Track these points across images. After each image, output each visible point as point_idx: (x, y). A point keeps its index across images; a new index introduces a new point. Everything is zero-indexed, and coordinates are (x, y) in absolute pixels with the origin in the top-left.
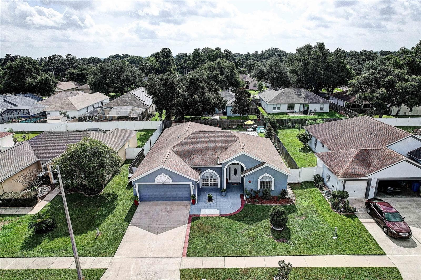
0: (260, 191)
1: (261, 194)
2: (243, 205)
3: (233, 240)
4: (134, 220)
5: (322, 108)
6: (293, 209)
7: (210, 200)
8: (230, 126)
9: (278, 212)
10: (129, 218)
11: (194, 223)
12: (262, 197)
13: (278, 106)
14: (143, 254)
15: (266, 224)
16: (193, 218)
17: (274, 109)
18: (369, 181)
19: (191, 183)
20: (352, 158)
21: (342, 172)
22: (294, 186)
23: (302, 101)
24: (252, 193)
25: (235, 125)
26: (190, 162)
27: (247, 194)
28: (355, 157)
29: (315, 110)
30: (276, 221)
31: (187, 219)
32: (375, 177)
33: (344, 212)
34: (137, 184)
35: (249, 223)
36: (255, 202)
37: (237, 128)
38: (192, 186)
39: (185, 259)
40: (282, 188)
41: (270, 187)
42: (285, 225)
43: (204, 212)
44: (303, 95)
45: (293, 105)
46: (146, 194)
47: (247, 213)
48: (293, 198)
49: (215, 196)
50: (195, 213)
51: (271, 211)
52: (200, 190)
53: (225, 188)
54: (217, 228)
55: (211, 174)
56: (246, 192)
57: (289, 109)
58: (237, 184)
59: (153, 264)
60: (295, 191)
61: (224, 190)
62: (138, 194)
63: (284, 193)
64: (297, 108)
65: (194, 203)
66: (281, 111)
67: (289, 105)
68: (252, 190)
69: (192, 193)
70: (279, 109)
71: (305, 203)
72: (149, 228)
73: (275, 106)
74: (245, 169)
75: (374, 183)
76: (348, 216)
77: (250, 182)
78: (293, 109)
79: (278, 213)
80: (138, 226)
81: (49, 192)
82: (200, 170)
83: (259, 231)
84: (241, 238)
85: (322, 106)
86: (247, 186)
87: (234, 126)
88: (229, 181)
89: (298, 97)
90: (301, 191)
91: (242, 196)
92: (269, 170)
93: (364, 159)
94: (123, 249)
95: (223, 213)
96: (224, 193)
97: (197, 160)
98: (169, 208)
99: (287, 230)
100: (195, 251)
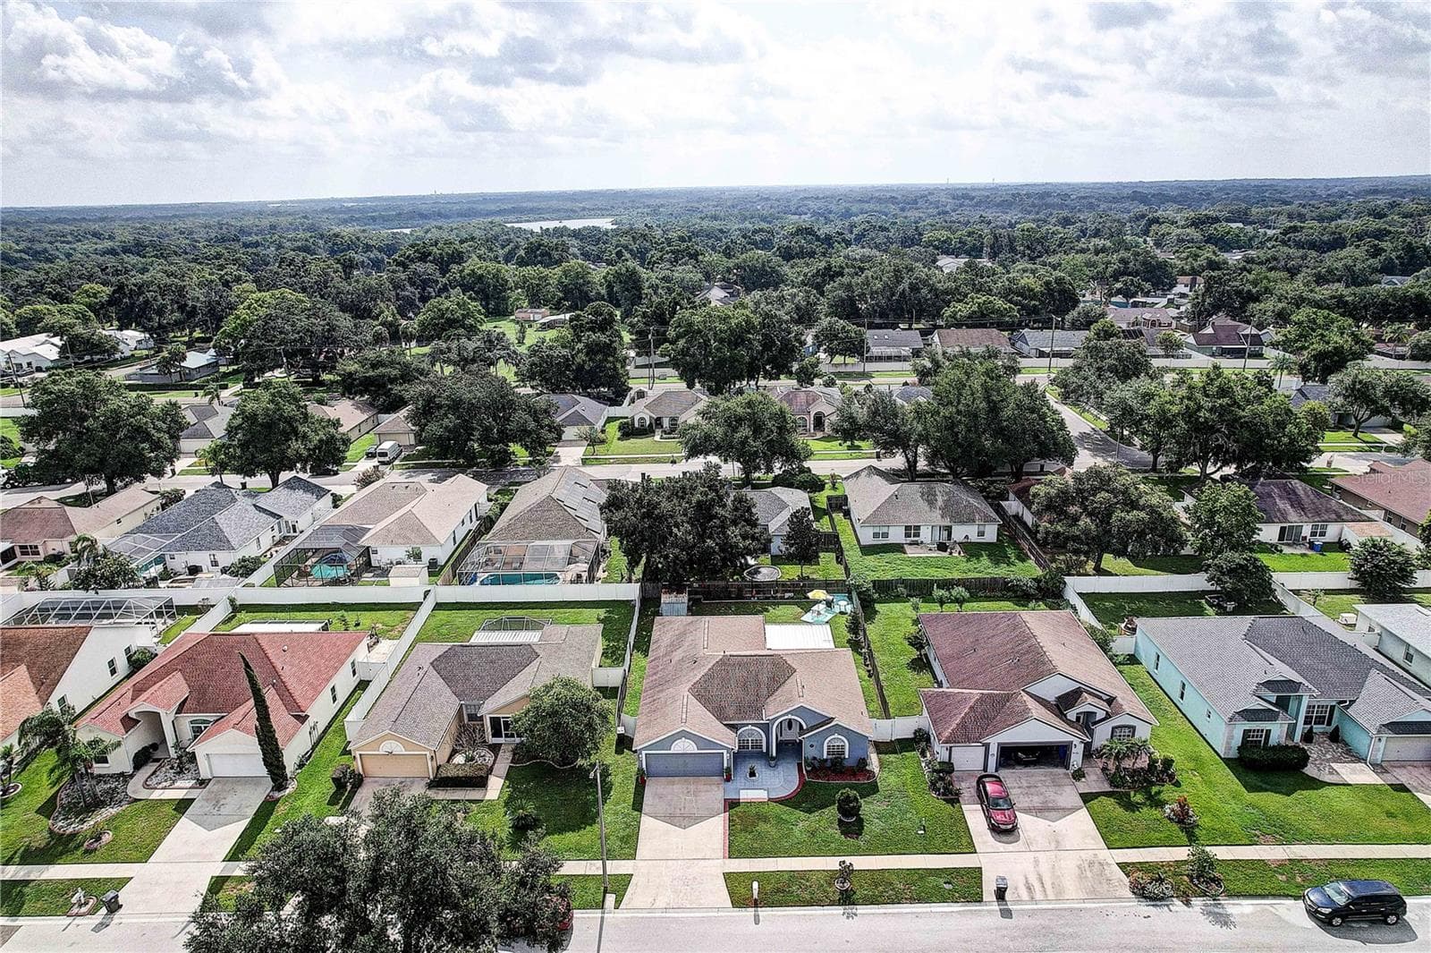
0: (826, 760)
1: (829, 764)
2: (803, 783)
3: (787, 836)
4: (645, 808)
5: (981, 534)
6: (873, 789)
7: (752, 774)
8: (779, 595)
9: (848, 797)
10: (638, 805)
11: (733, 811)
12: (829, 768)
13: (885, 530)
14: (671, 856)
15: (832, 812)
16: (731, 804)
17: (876, 535)
18: (987, 746)
19: (725, 752)
20: (967, 710)
21: (946, 734)
22: (883, 748)
23: (936, 518)
24: (816, 763)
25: (790, 591)
26: (720, 714)
27: (808, 764)
28: (971, 708)
29: (967, 537)
30: (846, 810)
31: (721, 807)
32: (995, 741)
33: (944, 794)
34: (644, 752)
35: (809, 811)
36: (819, 777)
37: (792, 598)
38: (726, 756)
39: (728, 861)
40: (860, 754)
41: (843, 753)
42: (858, 815)
43: (746, 795)
44: (940, 501)
45: (918, 528)
46: (658, 766)
47: (807, 795)
48: (876, 770)
49: (759, 767)
50: (733, 796)
51: (837, 796)
52: (738, 757)
53: (774, 754)
54: (765, 819)
55: (753, 732)
56: (806, 762)
57: (908, 535)
58: (793, 744)
59: (688, 868)
60: (882, 756)
61: (773, 758)
62: (644, 766)
63: (863, 762)
64: (925, 535)
65: (728, 779)
66: (891, 540)
67: (908, 528)
68: (815, 758)
69: (725, 765)
70: (885, 535)
71: (892, 779)
72: (670, 819)
73: (877, 530)
74: (805, 727)
75: (994, 750)
76: (947, 801)
77: (812, 746)
78: (917, 535)
79: (848, 799)
80: (655, 818)
81: (495, 761)
82: (733, 727)
83: (822, 823)
84: (797, 833)
85: (982, 528)
86: (808, 752)
87: (787, 595)
88: (780, 738)
89: (927, 508)
90: (892, 757)
91: (800, 766)
92: (840, 729)
93: (984, 711)
94: (643, 849)
95: (774, 796)
96: (773, 763)
97: (731, 711)
98: (692, 787)
99: (860, 821)
100: (739, 851)
